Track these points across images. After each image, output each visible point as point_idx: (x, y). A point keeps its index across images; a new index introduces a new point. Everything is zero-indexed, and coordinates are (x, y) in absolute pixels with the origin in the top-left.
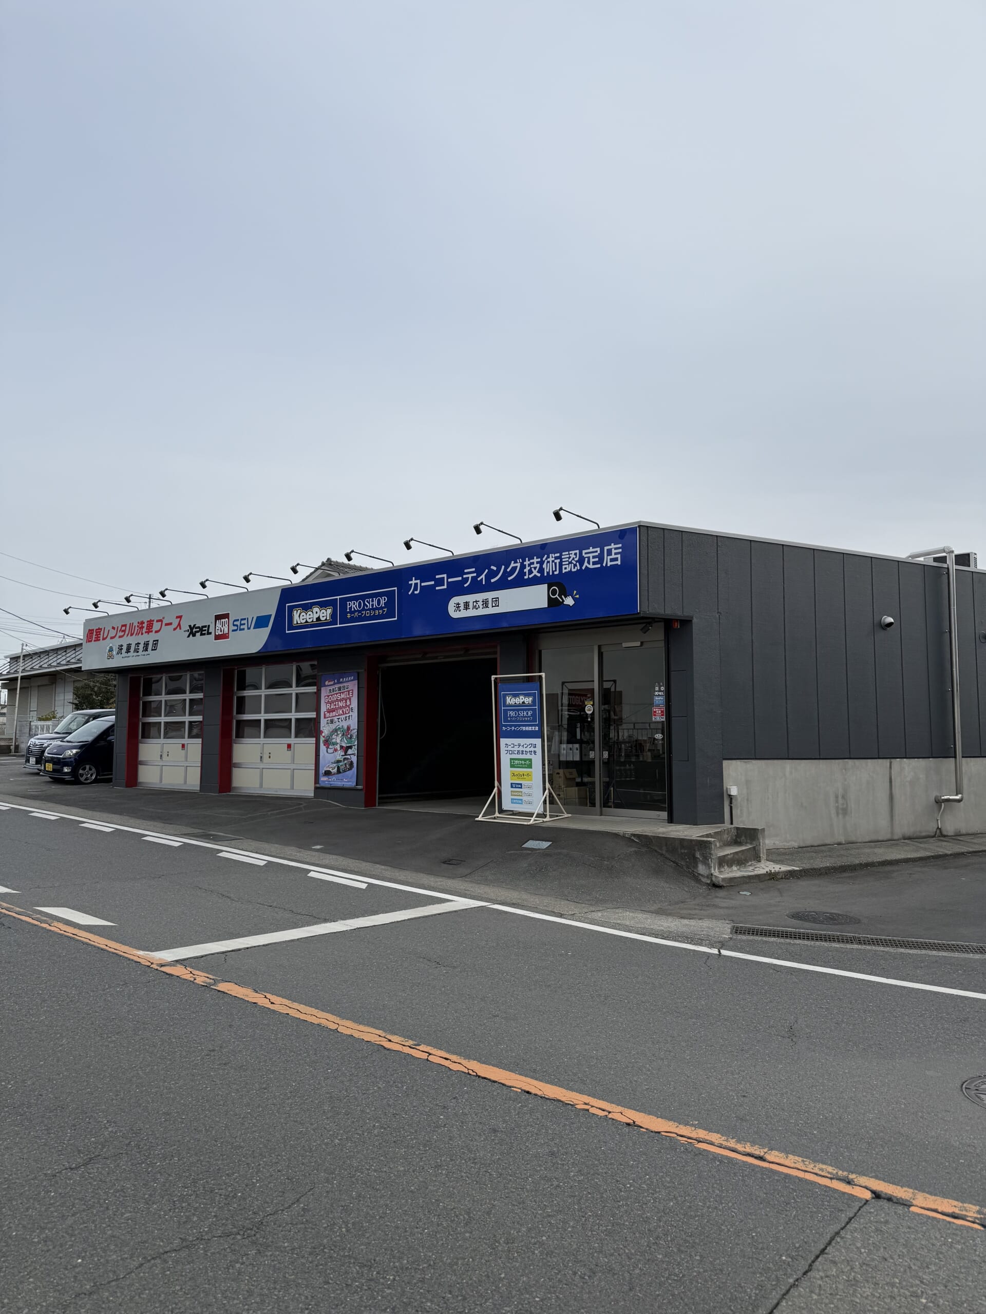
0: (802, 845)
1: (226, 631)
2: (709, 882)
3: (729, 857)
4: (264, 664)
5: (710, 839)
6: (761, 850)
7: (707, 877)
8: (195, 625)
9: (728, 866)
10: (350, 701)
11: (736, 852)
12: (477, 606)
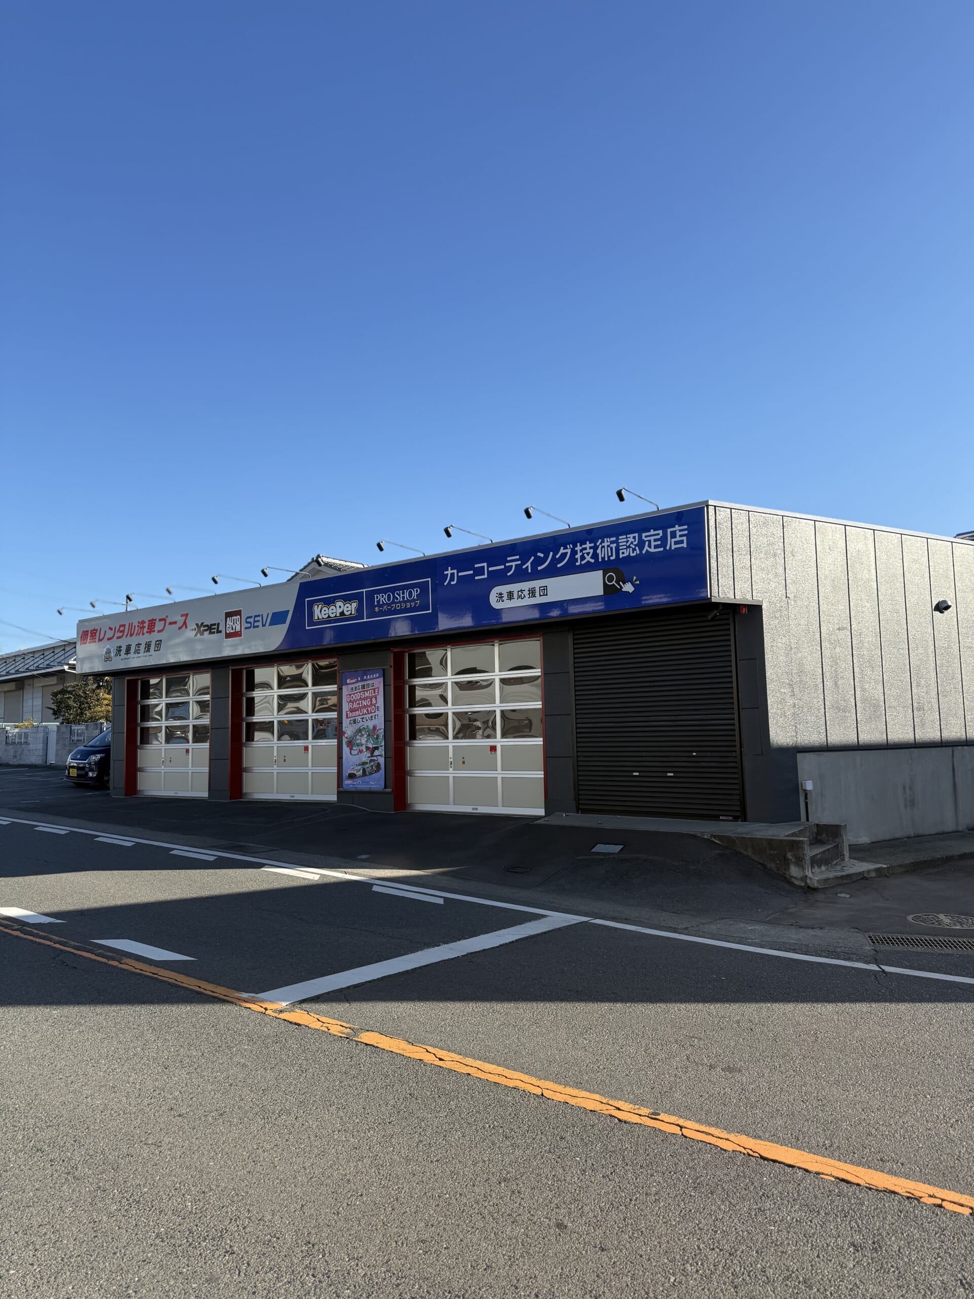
1: (238, 629)
2: (803, 884)
3: (818, 856)
4: (276, 662)
5: (797, 838)
6: (845, 848)
7: (801, 879)
8: (202, 623)
9: (818, 867)
10: (376, 699)
12: (523, 596)
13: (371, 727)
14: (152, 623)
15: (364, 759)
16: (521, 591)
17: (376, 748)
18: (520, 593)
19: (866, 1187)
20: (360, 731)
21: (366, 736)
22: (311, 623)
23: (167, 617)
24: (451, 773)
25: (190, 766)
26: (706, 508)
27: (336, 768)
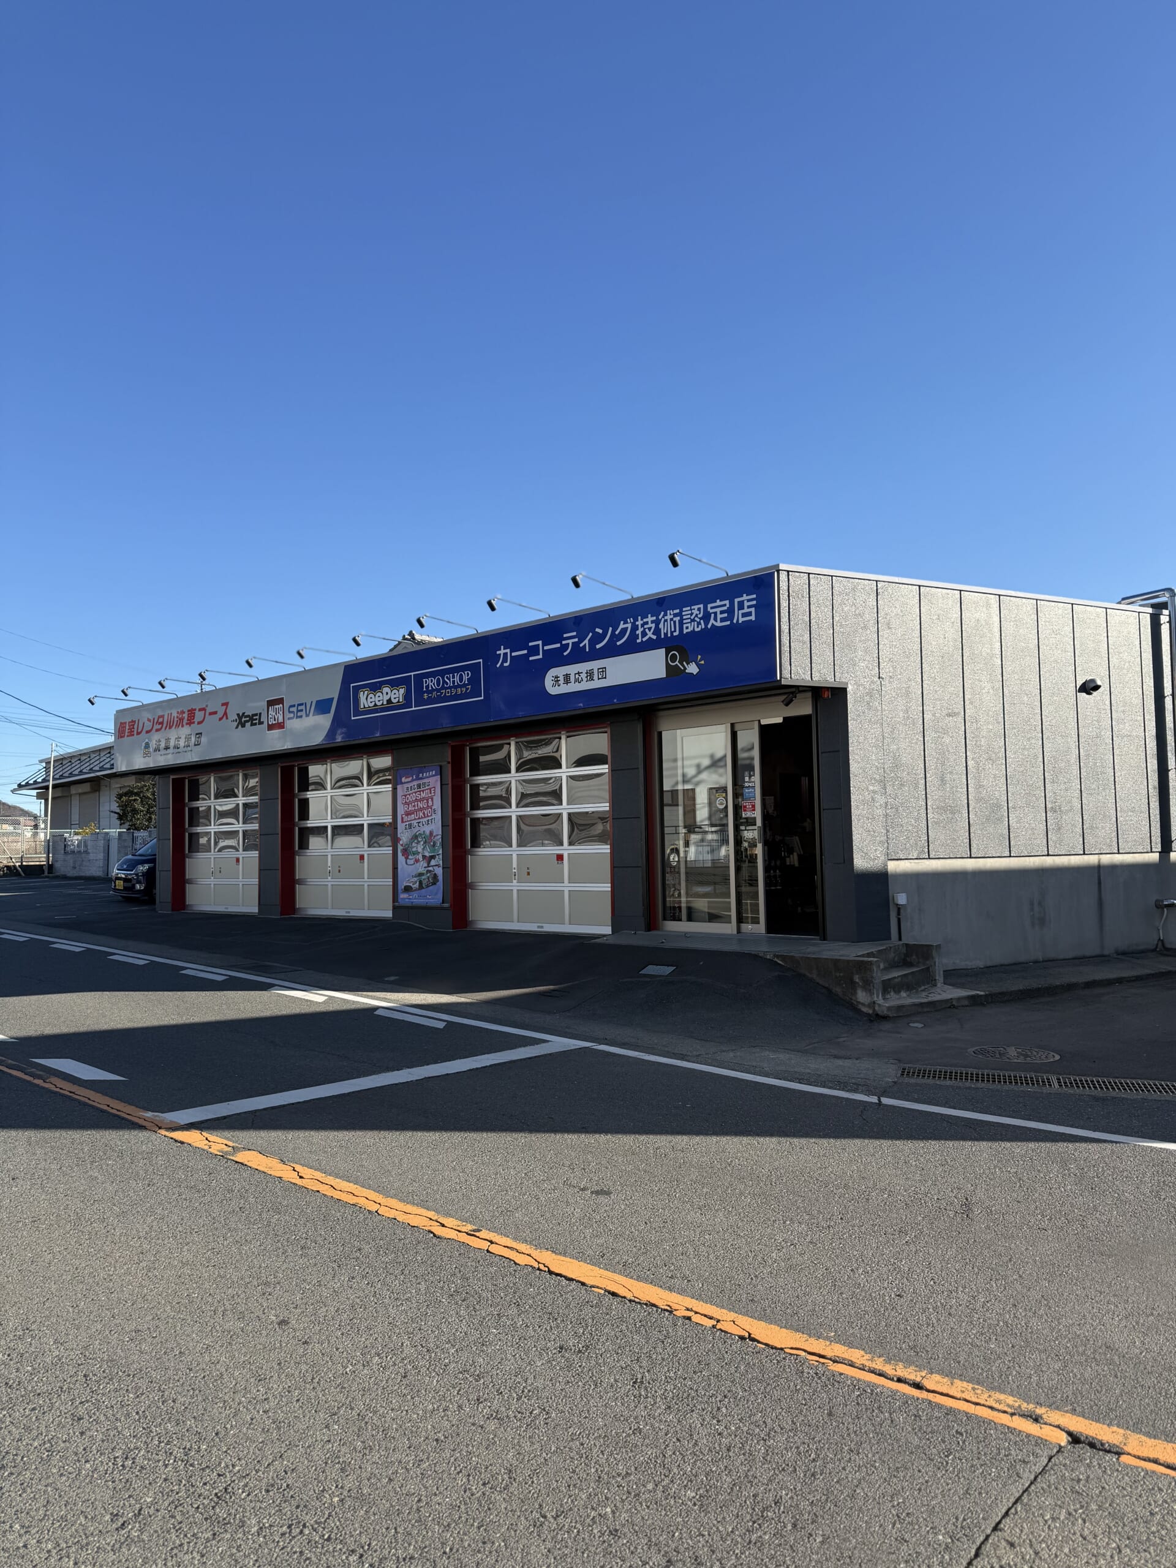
0: (989, 964)
1: (281, 720)
2: (871, 1012)
3: (896, 980)
4: (329, 758)
5: (872, 959)
6: (937, 972)
7: (869, 1006)
8: (244, 713)
9: (895, 992)
10: (432, 800)
11: (905, 975)
12: (580, 679)
13: (428, 833)
14: (192, 712)
15: (421, 870)
16: (579, 673)
17: (433, 857)
18: (577, 676)
19: (630, 1301)
20: (415, 837)
21: (422, 843)
22: (357, 712)
23: (207, 706)
24: (515, 886)
25: (241, 877)
26: (776, 573)
27: (391, 880)
